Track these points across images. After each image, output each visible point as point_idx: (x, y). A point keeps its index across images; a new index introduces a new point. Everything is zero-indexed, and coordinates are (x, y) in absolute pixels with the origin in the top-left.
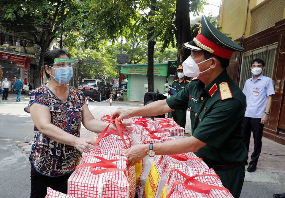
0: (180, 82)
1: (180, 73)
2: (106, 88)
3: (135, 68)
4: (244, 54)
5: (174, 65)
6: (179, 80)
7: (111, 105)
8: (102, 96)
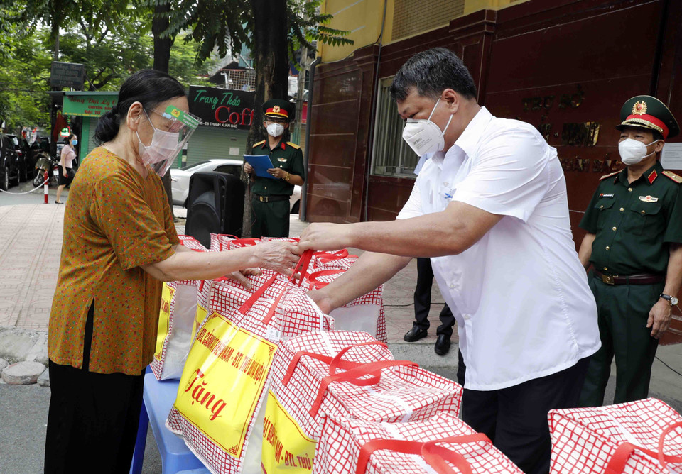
0: (272, 146)
1: (276, 124)
2: (19, 153)
3: (103, 103)
4: (382, 81)
5: (203, 98)
6: (267, 142)
7: (46, 201)
8: (9, 176)
